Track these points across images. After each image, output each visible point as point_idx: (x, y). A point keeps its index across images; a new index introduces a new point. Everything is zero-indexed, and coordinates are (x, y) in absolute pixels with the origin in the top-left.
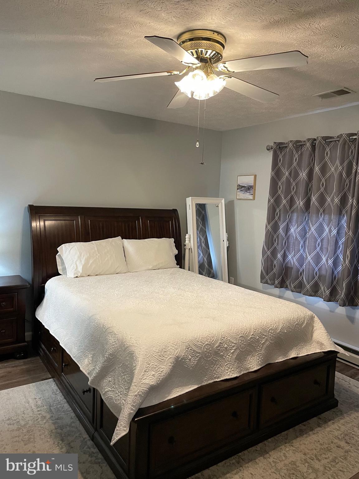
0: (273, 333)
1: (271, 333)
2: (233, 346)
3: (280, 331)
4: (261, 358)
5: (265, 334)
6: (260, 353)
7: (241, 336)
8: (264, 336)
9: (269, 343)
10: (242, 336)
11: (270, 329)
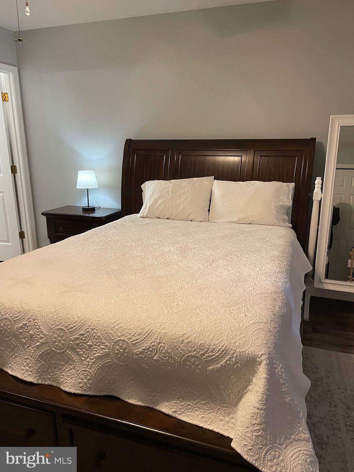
0: (125, 348)
1: (121, 347)
2: (41, 338)
3: (141, 353)
4: (89, 380)
5: (107, 344)
6: (88, 371)
7: (59, 328)
8: (103, 347)
9: (110, 362)
10: (61, 329)
11: (120, 340)
